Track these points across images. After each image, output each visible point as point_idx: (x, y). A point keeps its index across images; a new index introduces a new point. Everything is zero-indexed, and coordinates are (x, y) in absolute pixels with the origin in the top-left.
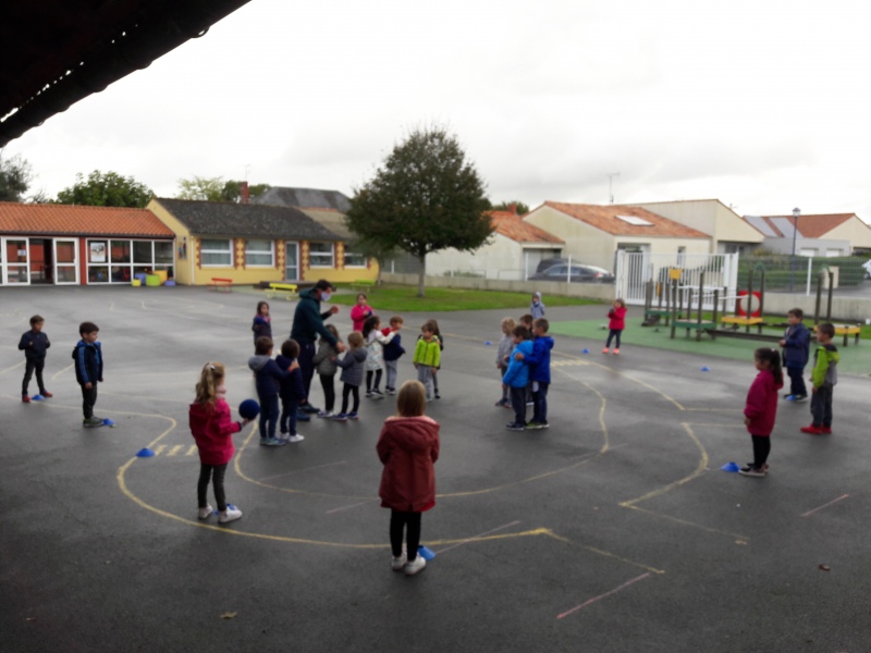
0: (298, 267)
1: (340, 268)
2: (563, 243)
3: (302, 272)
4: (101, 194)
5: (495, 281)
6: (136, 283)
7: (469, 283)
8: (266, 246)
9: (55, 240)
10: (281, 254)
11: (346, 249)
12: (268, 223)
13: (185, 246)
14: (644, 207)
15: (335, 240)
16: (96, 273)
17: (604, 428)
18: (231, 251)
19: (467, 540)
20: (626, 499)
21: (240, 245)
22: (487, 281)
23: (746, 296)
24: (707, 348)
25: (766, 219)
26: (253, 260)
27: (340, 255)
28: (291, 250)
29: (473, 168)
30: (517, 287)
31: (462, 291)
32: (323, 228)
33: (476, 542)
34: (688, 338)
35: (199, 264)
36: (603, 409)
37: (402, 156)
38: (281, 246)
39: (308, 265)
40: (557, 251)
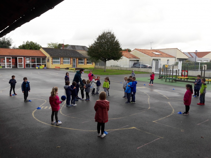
0: (76, 64)
1: (86, 64)
2: (140, 59)
3: (77, 65)
4: (29, 47)
5: (123, 68)
6: (37, 68)
7: (117, 68)
8: (68, 59)
9: (18, 57)
10: (72, 61)
11: (87, 60)
12: (69, 54)
13: (49, 59)
14: (159, 50)
15: (85, 58)
16: (28, 65)
17: (149, 103)
18: (60, 60)
19: (115, 130)
20: (154, 120)
21: (62, 59)
22: (121, 68)
23: (184, 72)
24: (174, 84)
25: (189, 53)
26: (65, 62)
27: (86, 61)
28: (74, 60)
29: (118, 41)
30: (128, 69)
31: (115, 70)
32: (82, 55)
33: (118, 130)
34: (170, 82)
35: (52, 63)
36: (149, 99)
37: (101, 38)
38: (72, 59)
39: (78, 64)
40: (138, 61)
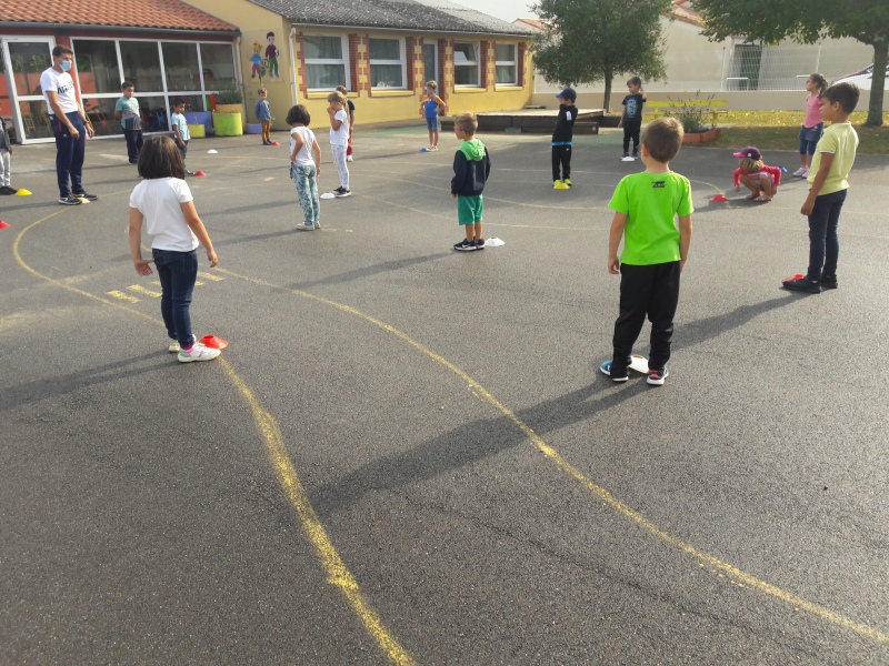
1: (490, 88)
10: (418, 65)
18: (345, 60)
21: (362, 51)
27: (491, 64)
35: (303, 89)
39: (452, 85)
